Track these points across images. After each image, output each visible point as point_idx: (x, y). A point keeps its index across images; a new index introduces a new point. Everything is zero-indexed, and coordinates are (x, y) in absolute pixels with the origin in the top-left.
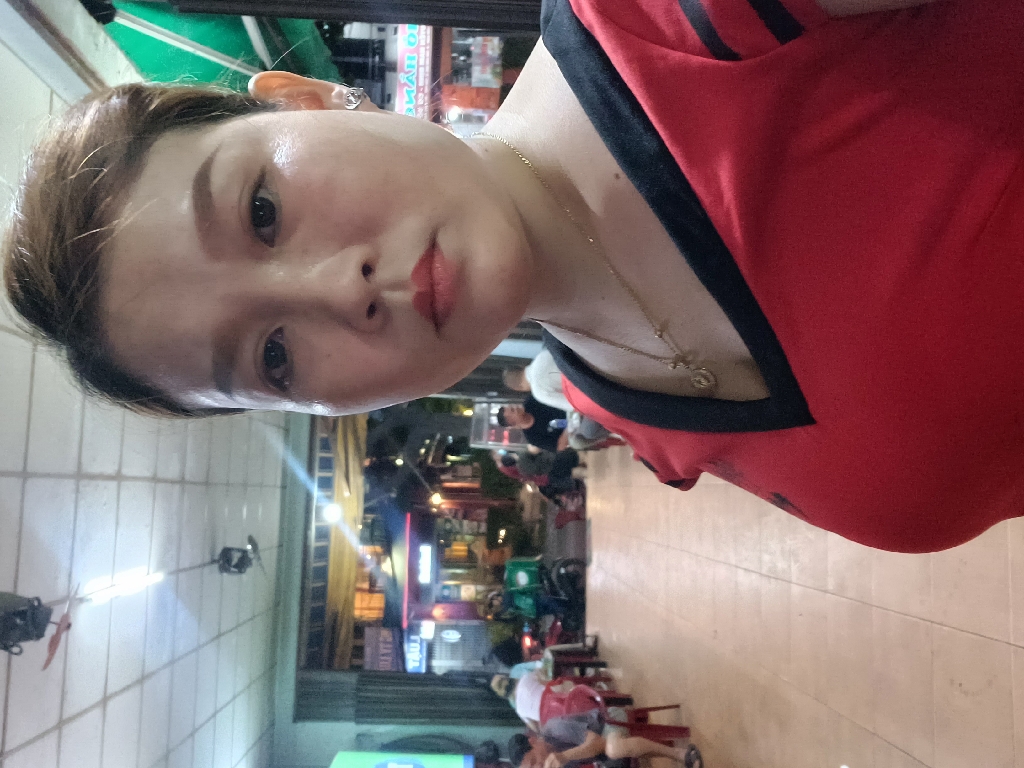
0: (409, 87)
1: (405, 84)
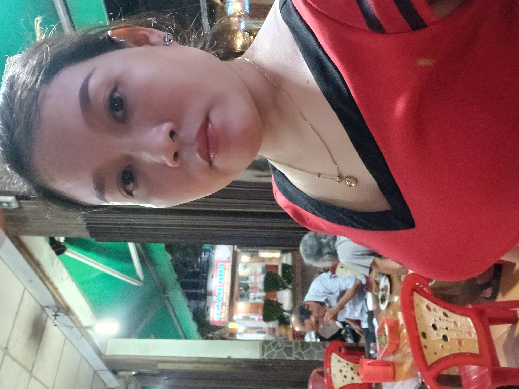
0: (218, 303)
1: (216, 302)
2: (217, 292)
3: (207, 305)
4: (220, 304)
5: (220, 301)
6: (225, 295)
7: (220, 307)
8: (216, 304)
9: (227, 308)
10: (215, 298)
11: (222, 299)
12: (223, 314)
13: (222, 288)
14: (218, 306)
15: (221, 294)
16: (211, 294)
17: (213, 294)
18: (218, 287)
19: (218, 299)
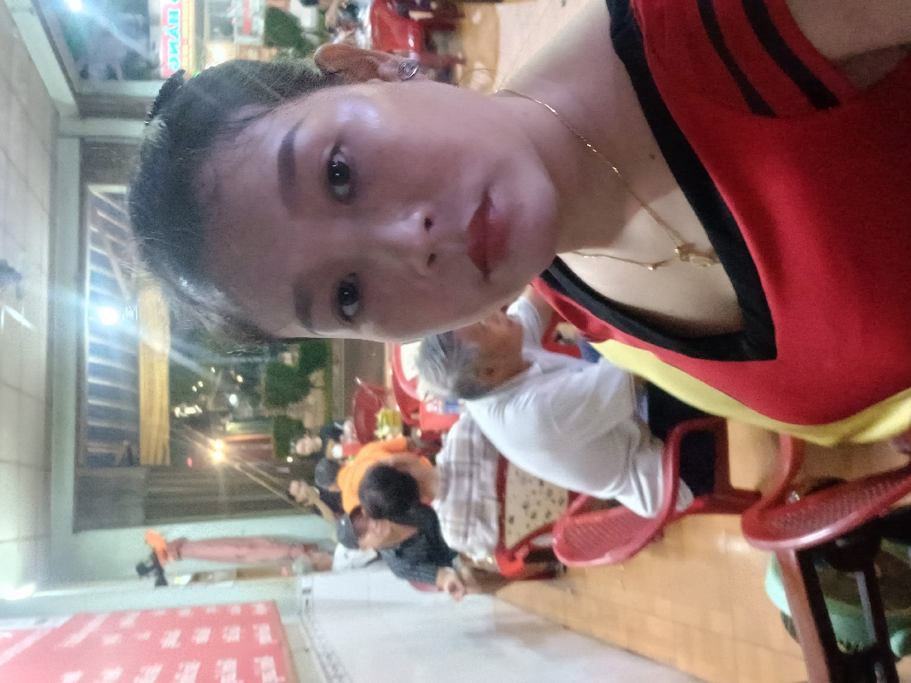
1: (168, 37)
2: (170, 17)
3: (152, 40)
4: (178, 40)
5: (177, 36)
6: (185, 24)
7: (177, 47)
8: (169, 41)
9: (192, 50)
10: (165, 30)
11: (181, 30)
12: (185, 59)
13: (178, 10)
14: (173, 44)
15: (177, 21)
16: (157, 23)
17: (162, 20)
18: (170, 10)
19: (171, 31)
